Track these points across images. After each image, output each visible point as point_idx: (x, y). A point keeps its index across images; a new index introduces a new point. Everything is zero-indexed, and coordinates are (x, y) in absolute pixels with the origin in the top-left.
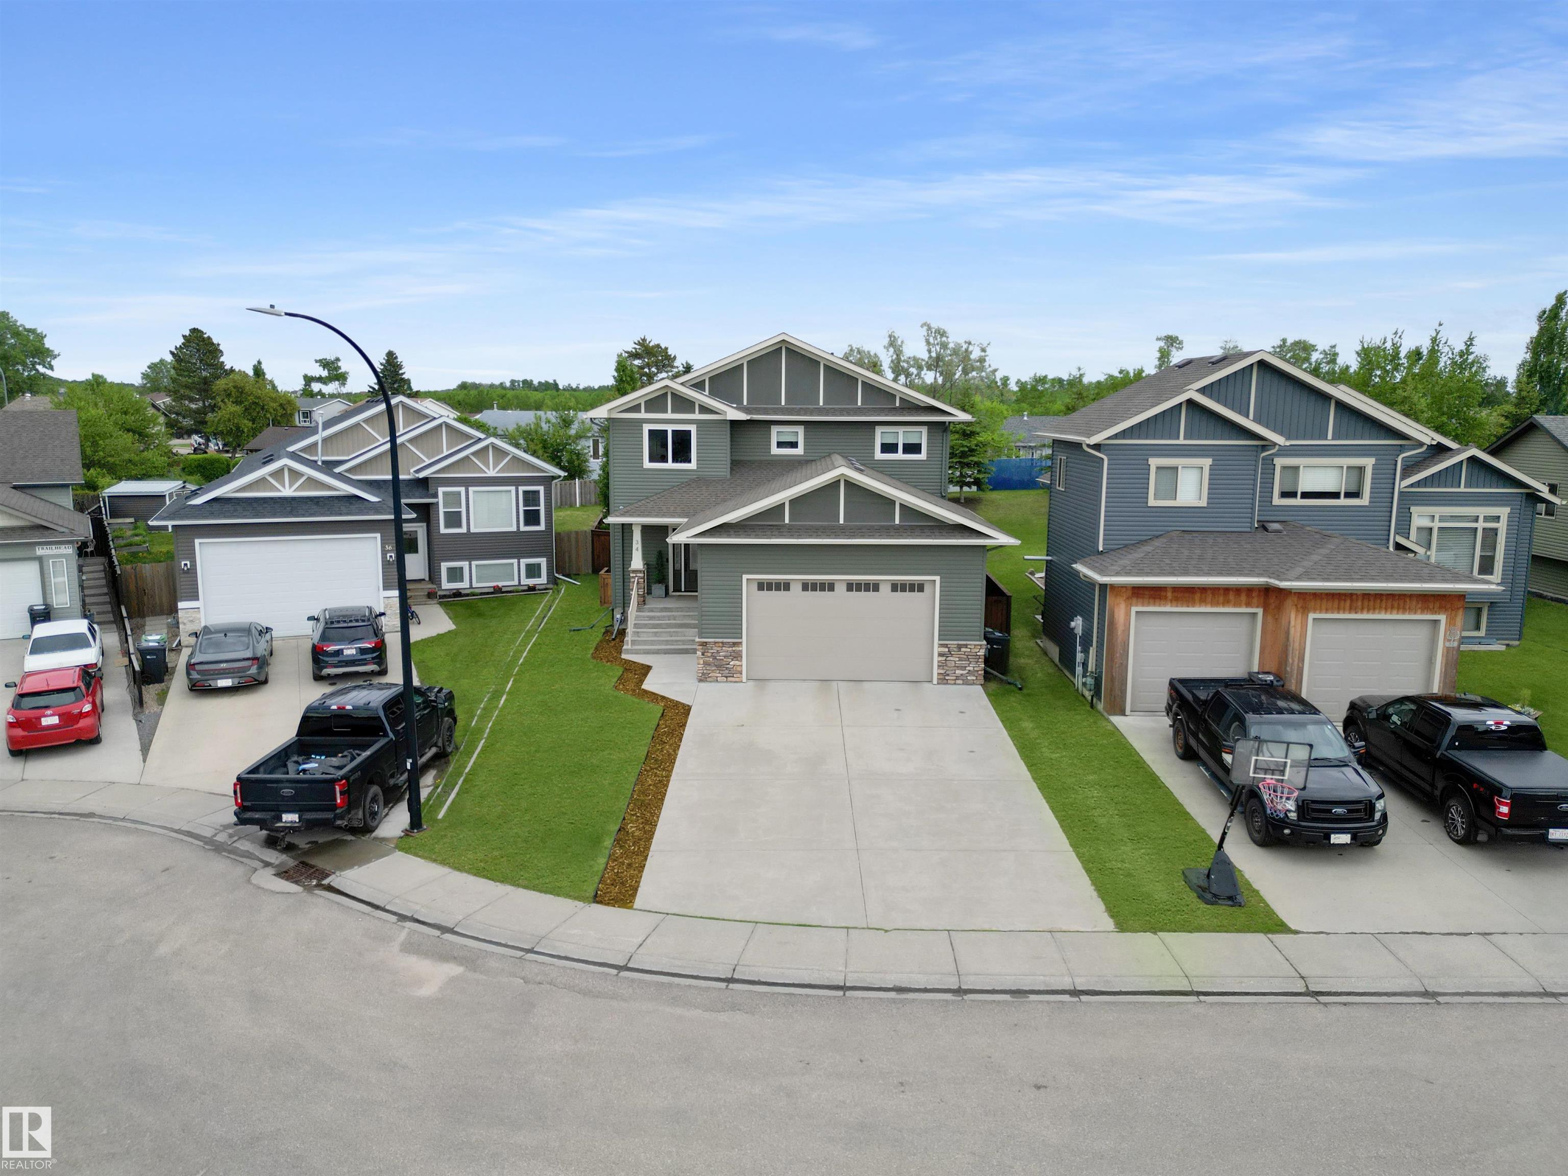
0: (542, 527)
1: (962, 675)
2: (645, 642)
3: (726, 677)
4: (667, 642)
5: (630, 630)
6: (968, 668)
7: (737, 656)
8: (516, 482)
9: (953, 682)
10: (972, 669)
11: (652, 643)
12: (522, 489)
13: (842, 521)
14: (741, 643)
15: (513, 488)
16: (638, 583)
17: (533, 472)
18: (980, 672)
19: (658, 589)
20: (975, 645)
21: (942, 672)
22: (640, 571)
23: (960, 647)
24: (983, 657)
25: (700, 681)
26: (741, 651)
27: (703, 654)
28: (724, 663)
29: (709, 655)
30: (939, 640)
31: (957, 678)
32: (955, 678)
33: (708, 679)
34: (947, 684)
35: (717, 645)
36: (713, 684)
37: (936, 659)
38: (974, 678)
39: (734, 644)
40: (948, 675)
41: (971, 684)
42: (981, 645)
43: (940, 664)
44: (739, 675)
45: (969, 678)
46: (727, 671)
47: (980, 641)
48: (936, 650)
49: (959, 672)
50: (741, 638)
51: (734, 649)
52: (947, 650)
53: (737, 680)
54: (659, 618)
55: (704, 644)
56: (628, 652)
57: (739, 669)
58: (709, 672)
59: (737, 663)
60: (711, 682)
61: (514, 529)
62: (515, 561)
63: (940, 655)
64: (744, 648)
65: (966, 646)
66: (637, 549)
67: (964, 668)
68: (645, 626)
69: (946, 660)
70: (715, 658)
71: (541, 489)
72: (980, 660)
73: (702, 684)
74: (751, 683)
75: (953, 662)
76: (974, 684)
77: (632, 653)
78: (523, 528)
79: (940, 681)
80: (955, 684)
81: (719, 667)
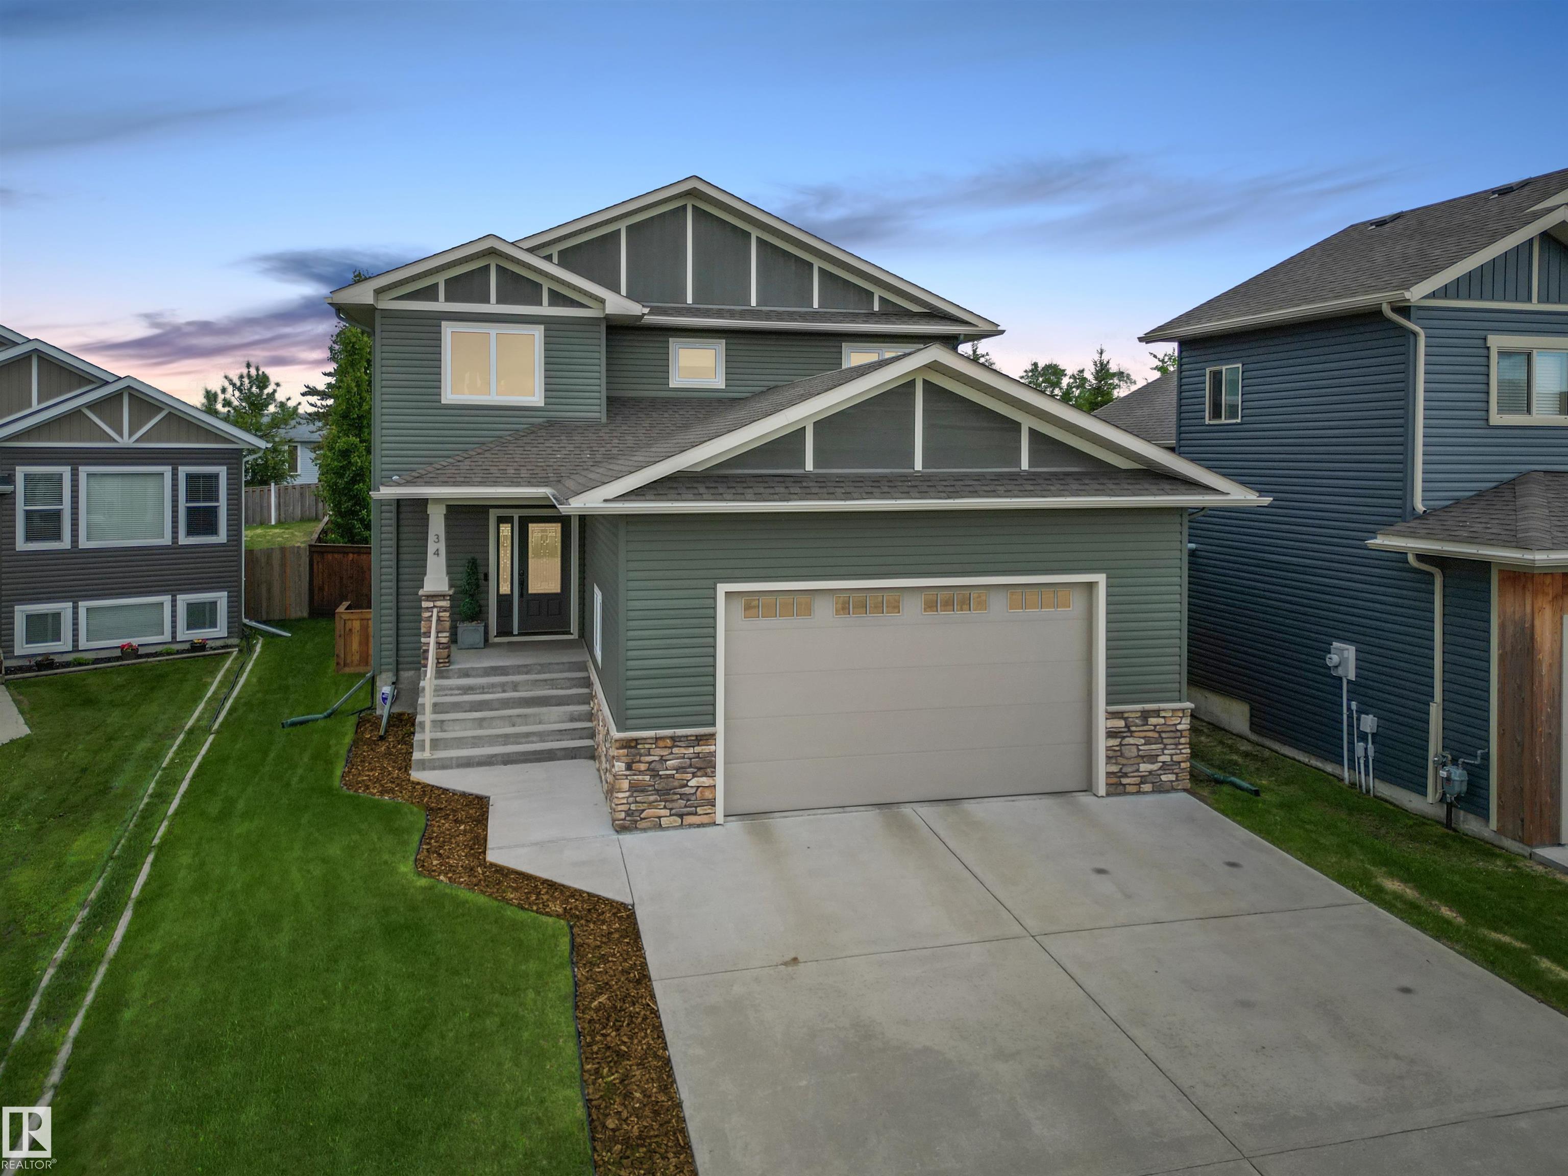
0: (222, 537)
1: (1150, 772)
2: (460, 742)
3: (681, 816)
4: (506, 739)
5: (426, 717)
6: (1161, 759)
7: (706, 766)
8: (173, 458)
9: (1133, 789)
10: (1167, 759)
11: (476, 742)
12: (183, 470)
13: (918, 466)
14: (712, 736)
15: (167, 470)
16: (439, 619)
17: (206, 441)
18: (1183, 765)
19: (470, 632)
20: (1173, 710)
21: (1115, 769)
22: (442, 596)
23: (1145, 715)
24: (1186, 733)
25: (622, 829)
26: (713, 754)
27: (629, 767)
28: (676, 784)
29: (643, 767)
30: (1108, 703)
31: (1143, 780)
32: (1138, 780)
33: (641, 825)
34: (1125, 793)
35: (661, 744)
36: (651, 834)
37: (1102, 744)
38: (1172, 777)
39: (700, 740)
40: (1125, 775)
41: (1167, 791)
42: (1183, 710)
43: (1111, 753)
44: (708, 809)
45: (1164, 778)
46: (683, 802)
47: (1180, 700)
48: (1102, 724)
49: (1145, 767)
50: (713, 724)
51: (698, 749)
52: (1122, 723)
53: (705, 819)
54: (483, 689)
55: (630, 744)
56: (424, 765)
57: (708, 794)
58: (642, 807)
59: (705, 781)
60: (645, 830)
61: (167, 540)
62: (166, 599)
63: (1111, 734)
64: (719, 747)
65: (1157, 713)
66: (437, 553)
67: (1152, 759)
68: (456, 707)
69: (1121, 745)
70: (654, 773)
71: (222, 471)
72: (1183, 740)
73: (629, 839)
74: (735, 825)
75: (1134, 749)
76: (1174, 790)
77: (434, 768)
78: (184, 540)
79: (1112, 789)
80: (1139, 792)
81: (665, 794)
